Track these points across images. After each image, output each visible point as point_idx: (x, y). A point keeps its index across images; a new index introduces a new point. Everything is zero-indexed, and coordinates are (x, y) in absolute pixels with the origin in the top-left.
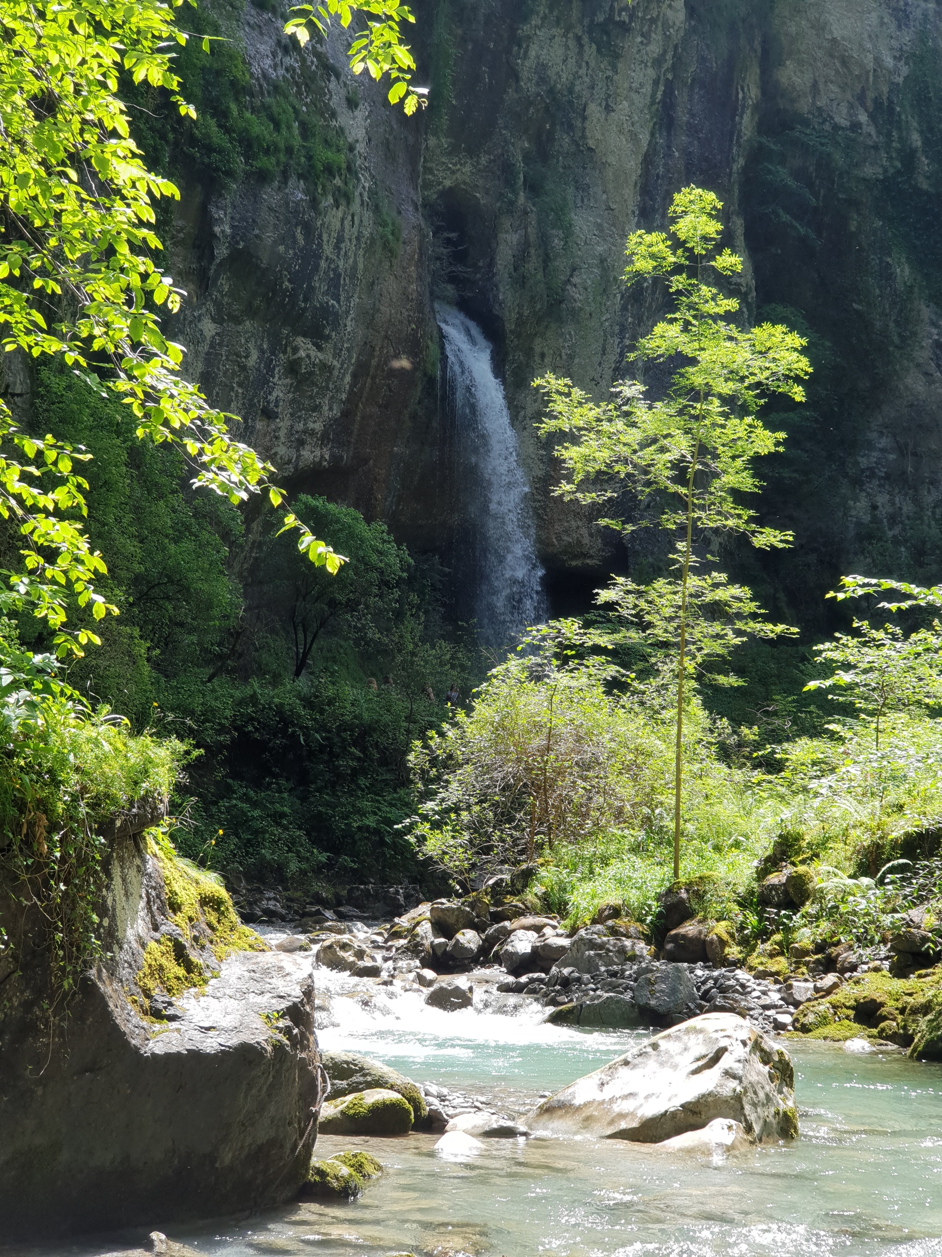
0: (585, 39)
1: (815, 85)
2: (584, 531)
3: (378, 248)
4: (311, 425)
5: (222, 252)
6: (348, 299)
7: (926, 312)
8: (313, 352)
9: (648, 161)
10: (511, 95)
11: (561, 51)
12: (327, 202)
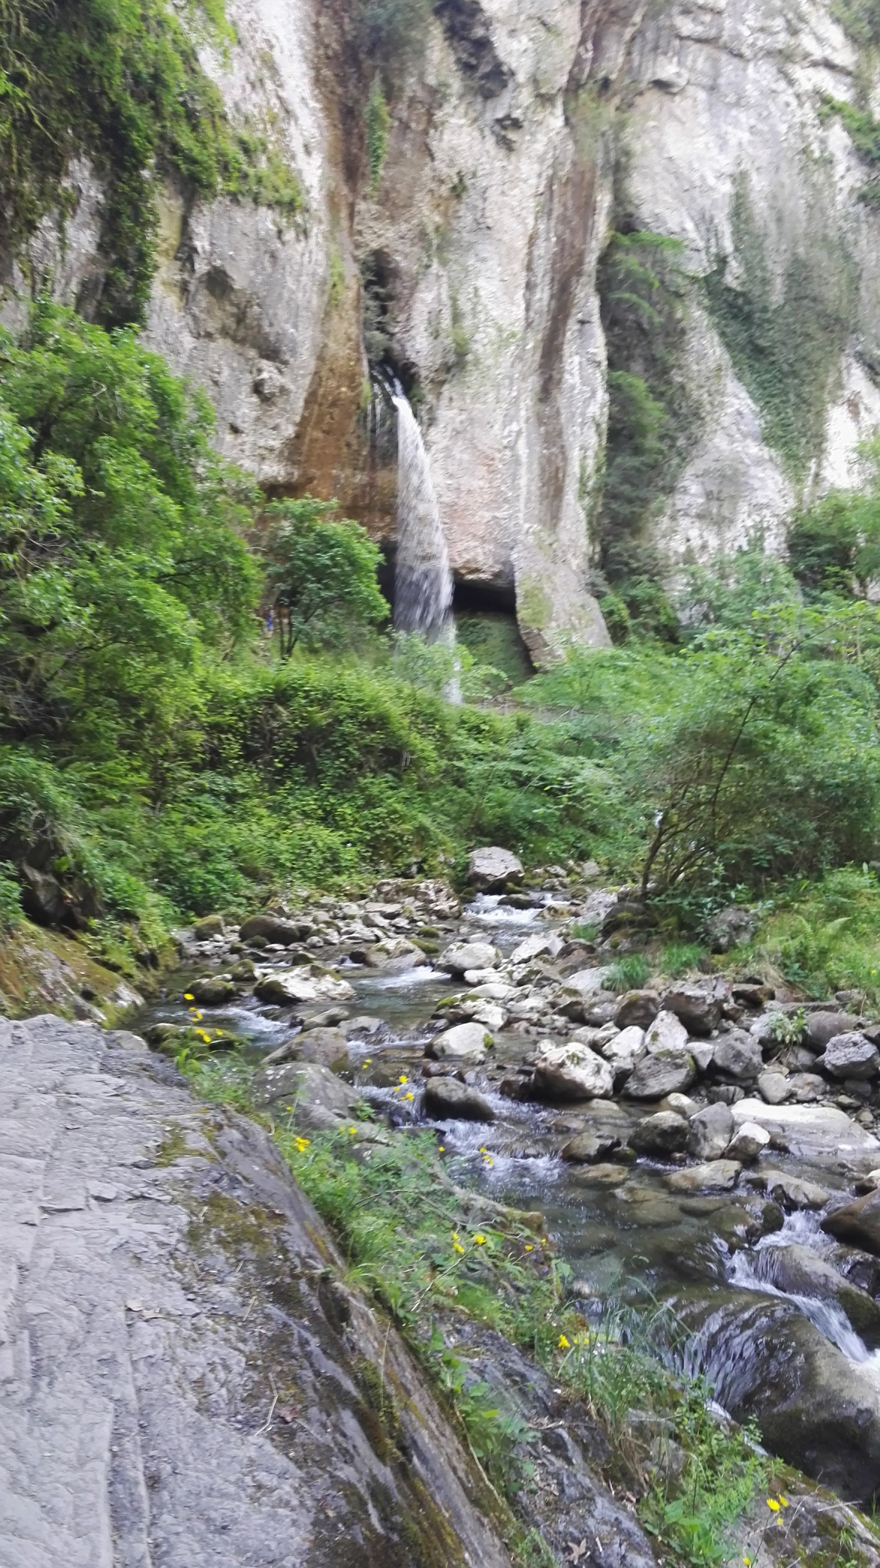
0: (487, 132)
1: (654, 195)
2: (480, 550)
3: (328, 287)
4: (271, 443)
5: (201, 267)
6: (305, 329)
7: (731, 386)
8: (276, 375)
9: (532, 241)
10: (427, 172)
11: (467, 139)
12: (290, 235)
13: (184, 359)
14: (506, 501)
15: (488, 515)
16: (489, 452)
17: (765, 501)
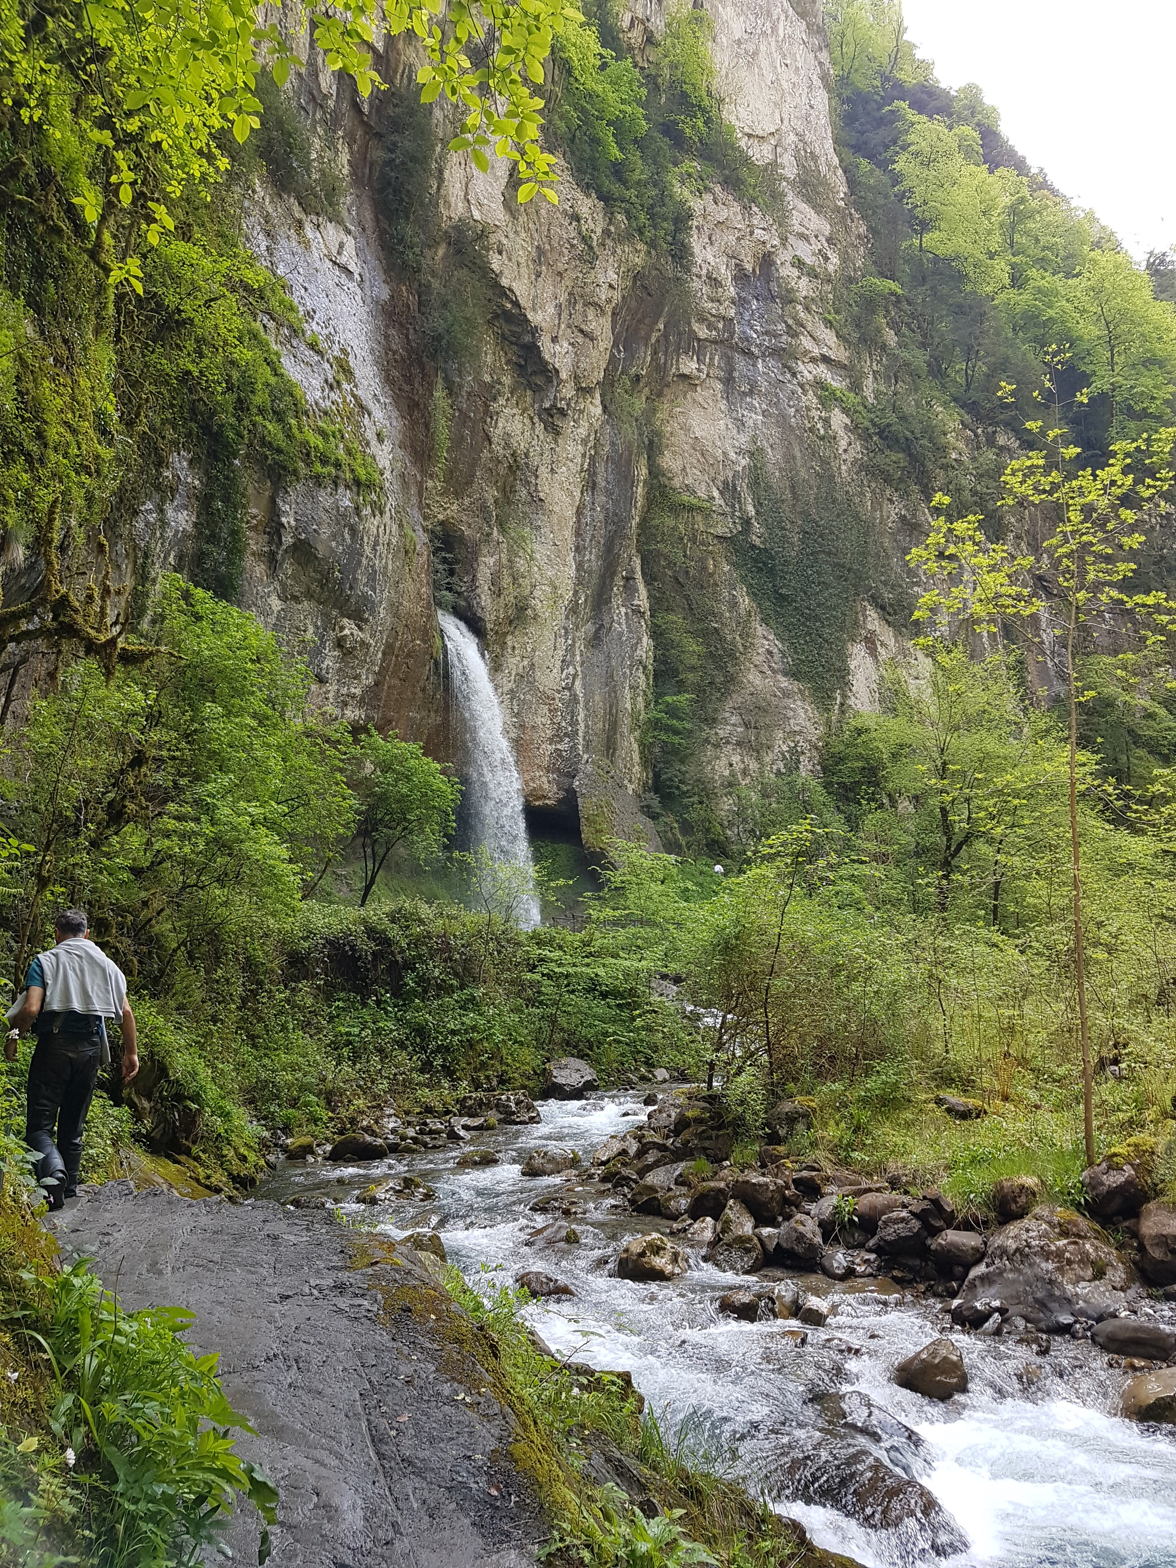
0: (536, 419)
1: (684, 469)
2: (544, 779)
3: (402, 555)
4: (353, 690)
5: (288, 540)
6: (382, 591)
7: (760, 630)
8: (356, 631)
9: (579, 513)
10: (485, 454)
11: (520, 426)
12: (367, 511)
13: (272, 620)
14: (566, 735)
15: (551, 748)
16: (549, 692)
17: (797, 728)
